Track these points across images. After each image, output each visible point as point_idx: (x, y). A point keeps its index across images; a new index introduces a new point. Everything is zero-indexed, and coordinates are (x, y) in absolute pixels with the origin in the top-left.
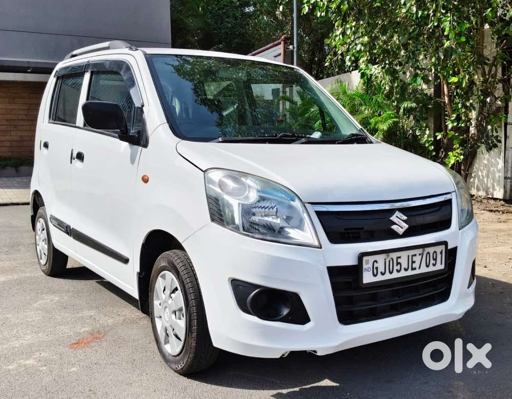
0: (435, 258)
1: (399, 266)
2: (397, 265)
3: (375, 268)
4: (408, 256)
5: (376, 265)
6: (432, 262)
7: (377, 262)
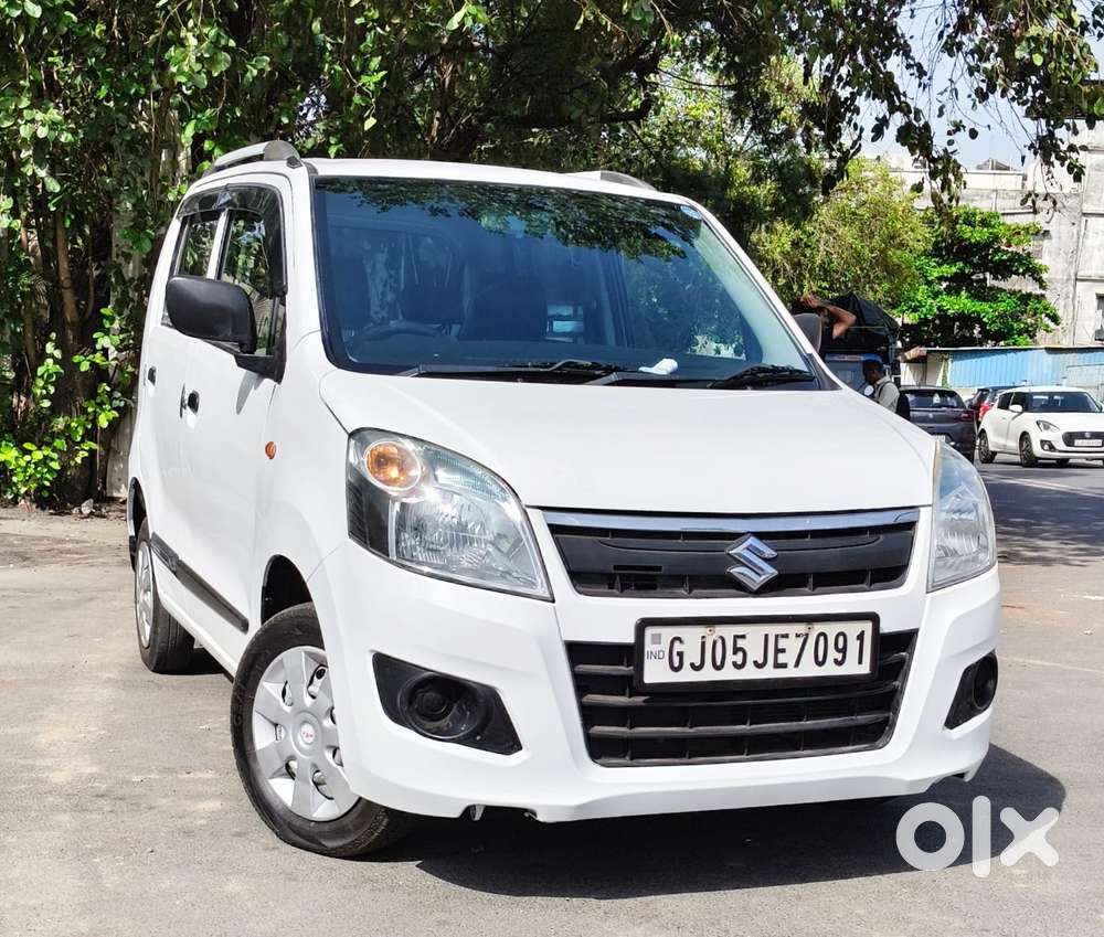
0: (841, 646)
1: (740, 654)
2: (735, 653)
3: (675, 654)
4: (766, 636)
5: (678, 647)
6: (833, 654)
7: (681, 642)
